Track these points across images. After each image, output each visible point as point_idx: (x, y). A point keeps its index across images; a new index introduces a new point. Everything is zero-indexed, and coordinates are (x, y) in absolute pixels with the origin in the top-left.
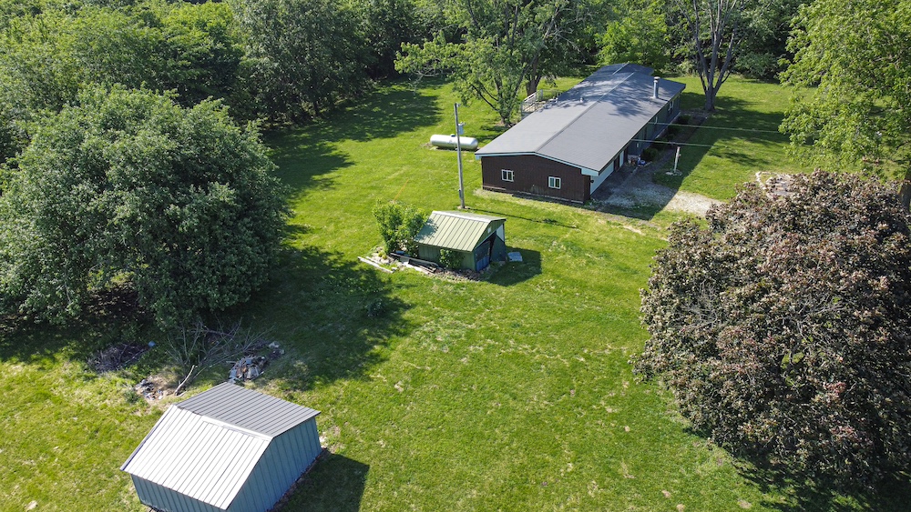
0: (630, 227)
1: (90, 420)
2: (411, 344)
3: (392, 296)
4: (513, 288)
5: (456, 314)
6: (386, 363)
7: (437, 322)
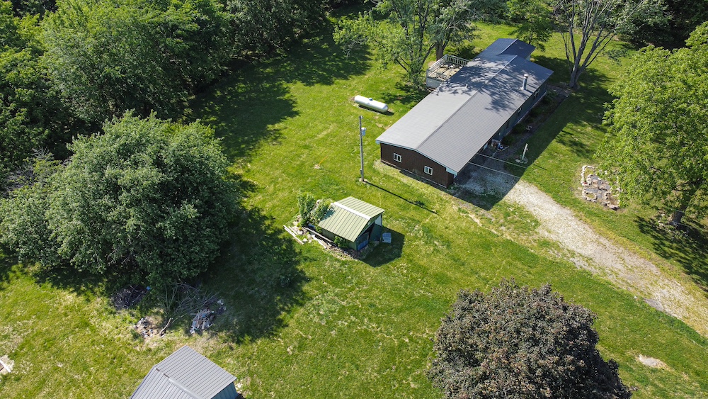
0: (473, 216)
1: (111, 349)
2: (304, 314)
3: (299, 268)
4: (379, 269)
5: (337, 290)
6: (286, 328)
7: (323, 296)
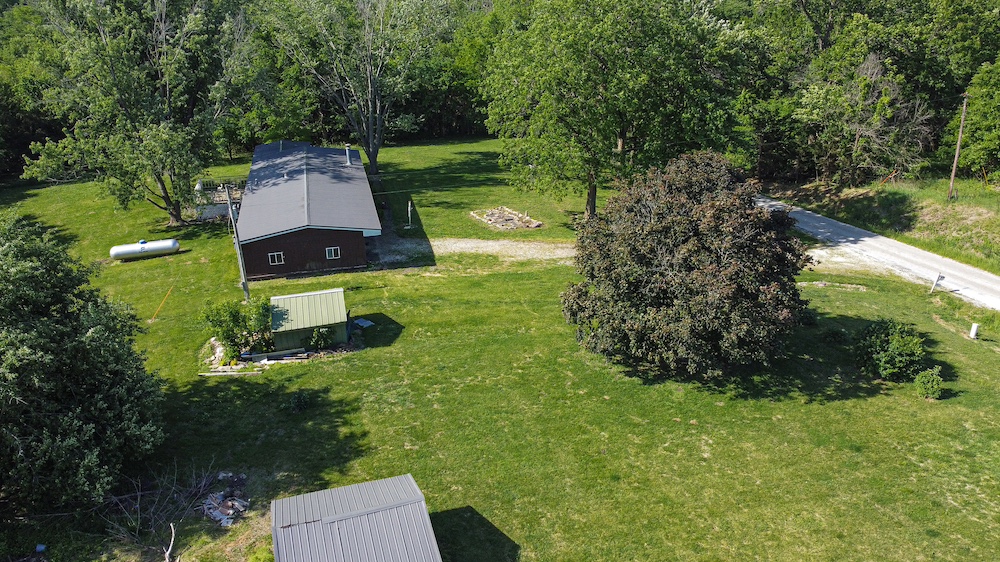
0: (428, 274)
